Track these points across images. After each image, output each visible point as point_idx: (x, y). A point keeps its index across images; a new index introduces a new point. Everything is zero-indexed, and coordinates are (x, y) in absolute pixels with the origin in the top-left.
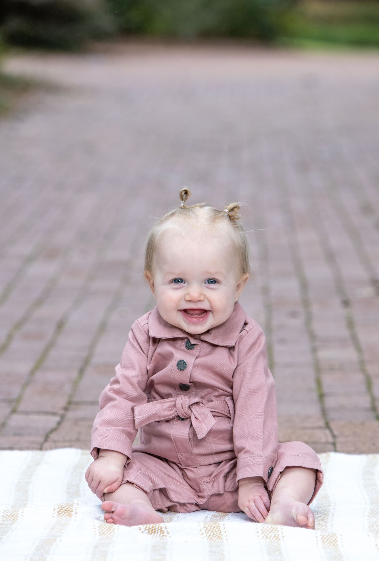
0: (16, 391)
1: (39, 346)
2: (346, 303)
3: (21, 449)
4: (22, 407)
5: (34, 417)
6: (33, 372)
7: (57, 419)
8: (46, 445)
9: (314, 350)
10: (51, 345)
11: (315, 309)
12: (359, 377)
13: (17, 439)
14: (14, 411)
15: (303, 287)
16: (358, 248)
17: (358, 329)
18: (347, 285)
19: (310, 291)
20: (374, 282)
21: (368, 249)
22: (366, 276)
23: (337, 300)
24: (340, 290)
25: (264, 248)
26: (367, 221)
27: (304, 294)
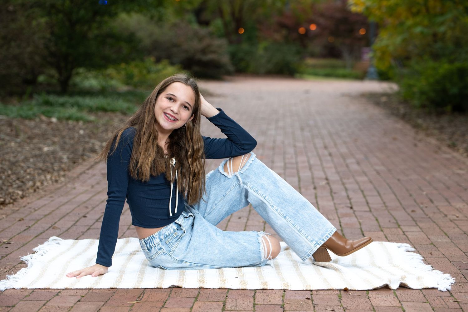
2: (315, 188)
15: (299, 181)
16: (322, 164)
17: (319, 199)
18: (316, 181)
19: (302, 183)
20: (327, 179)
21: (325, 165)
22: (324, 177)
23: (312, 187)
24: (313, 183)
25: (285, 164)
26: (326, 152)
27: (299, 184)
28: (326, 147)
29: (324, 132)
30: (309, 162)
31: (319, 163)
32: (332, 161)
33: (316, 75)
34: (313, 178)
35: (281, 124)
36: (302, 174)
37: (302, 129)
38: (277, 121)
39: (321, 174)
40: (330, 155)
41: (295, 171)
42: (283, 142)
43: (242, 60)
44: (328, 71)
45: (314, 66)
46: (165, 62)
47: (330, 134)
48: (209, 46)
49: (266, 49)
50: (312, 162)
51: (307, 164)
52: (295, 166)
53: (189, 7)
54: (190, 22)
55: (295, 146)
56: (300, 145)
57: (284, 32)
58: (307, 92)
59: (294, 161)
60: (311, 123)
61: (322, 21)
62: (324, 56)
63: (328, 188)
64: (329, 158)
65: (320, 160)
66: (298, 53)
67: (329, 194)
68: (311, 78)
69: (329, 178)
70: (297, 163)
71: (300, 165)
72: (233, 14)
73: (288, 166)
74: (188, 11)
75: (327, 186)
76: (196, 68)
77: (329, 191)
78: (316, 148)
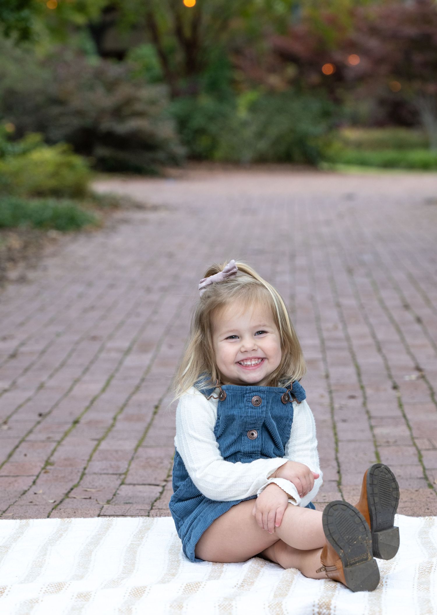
0: (123, 466)
1: (140, 426)
2: (395, 387)
3: (132, 516)
4: (129, 480)
5: (141, 488)
6: (136, 450)
7: (160, 489)
8: (152, 512)
9: (372, 428)
10: (150, 425)
11: (369, 392)
12: (412, 450)
13: (128, 506)
14: (122, 483)
15: (359, 374)
16: (403, 340)
17: (407, 409)
18: (393, 372)
19: (364, 378)
20: (418, 369)
21: (409, 340)
22: (412, 364)
23: (389, 385)
24: (390, 376)
25: (323, 341)
26: (409, 316)
27: (360, 381)
28: (407, 307)
29: (399, 276)
30: (374, 336)
31: (396, 337)
32: (426, 333)
33: (363, 163)
34: (388, 368)
35: (301, 261)
36: (361, 360)
37: (350, 271)
38: (293, 257)
39: (404, 360)
40: (419, 320)
41: (346, 354)
42: (312, 298)
43: (200, 132)
44: (390, 154)
45: (359, 145)
46: (34, 138)
47: (413, 280)
48: (129, 101)
49: (253, 108)
50: (380, 336)
51: (370, 340)
52: (344, 344)
53: (80, 19)
54: (82, 53)
55: (338, 305)
56: (349, 302)
57: (291, 71)
58: (350, 197)
59: (340, 334)
60: (367, 257)
61: (373, 43)
62: (379, 124)
63: (425, 386)
64: (417, 327)
65: (399, 331)
66: (326, 114)
67: (429, 399)
68: (355, 171)
69: (422, 366)
70: (348, 338)
71: (355, 343)
72: (179, 31)
73: (329, 344)
74: (77, 28)
75: (421, 381)
76: (101, 151)
77: (428, 392)
78: (385, 309)
